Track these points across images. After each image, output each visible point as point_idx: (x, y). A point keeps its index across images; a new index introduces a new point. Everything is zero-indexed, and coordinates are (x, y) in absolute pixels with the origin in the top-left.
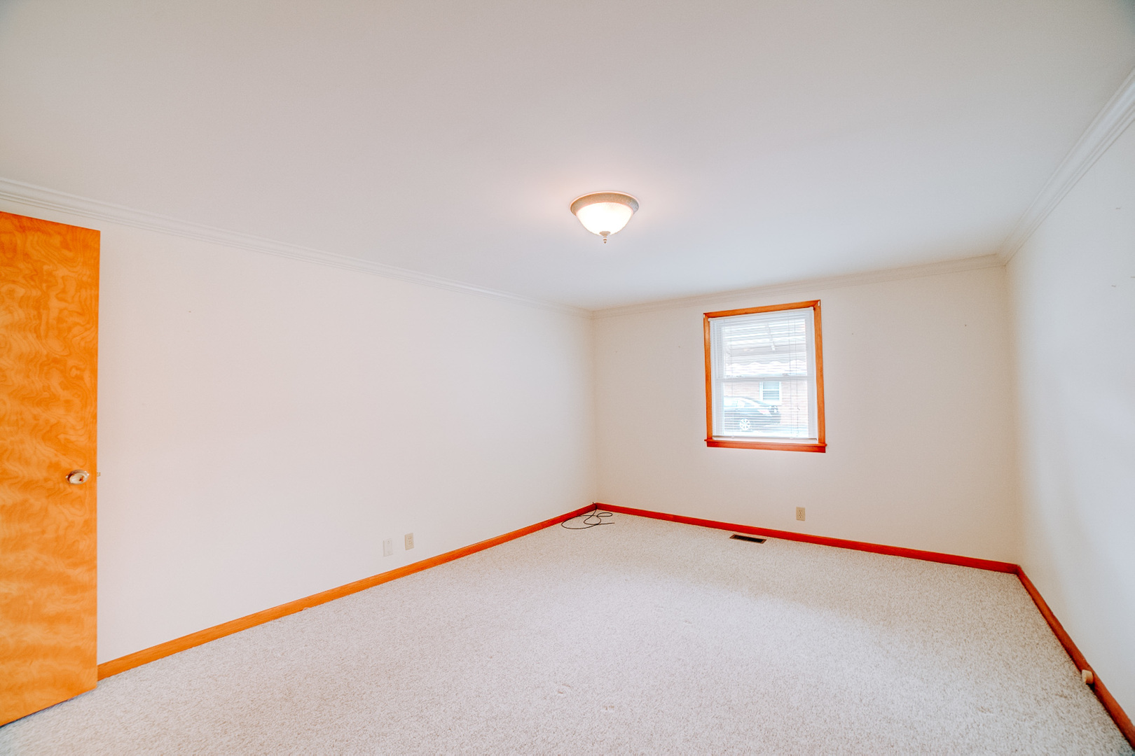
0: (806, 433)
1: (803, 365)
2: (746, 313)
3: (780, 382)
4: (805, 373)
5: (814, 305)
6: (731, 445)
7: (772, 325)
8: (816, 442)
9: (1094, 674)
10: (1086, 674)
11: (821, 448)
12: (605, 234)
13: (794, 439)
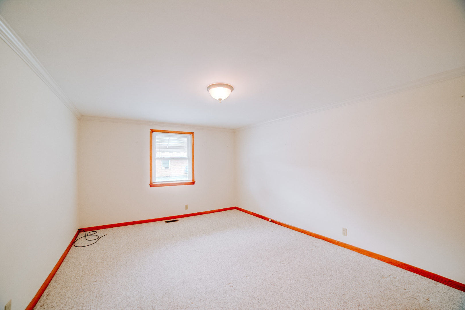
0: (188, 178)
1: (185, 154)
2: (168, 132)
3: (169, 160)
4: (186, 156)
5: (192, 133)
6: (157, 186)
7: (171, 138)
8: (191, 181)
9: (269, 221)
10: (270, 220)
11: (193, 183)
12: (220, 100)
13: (185, 180)
